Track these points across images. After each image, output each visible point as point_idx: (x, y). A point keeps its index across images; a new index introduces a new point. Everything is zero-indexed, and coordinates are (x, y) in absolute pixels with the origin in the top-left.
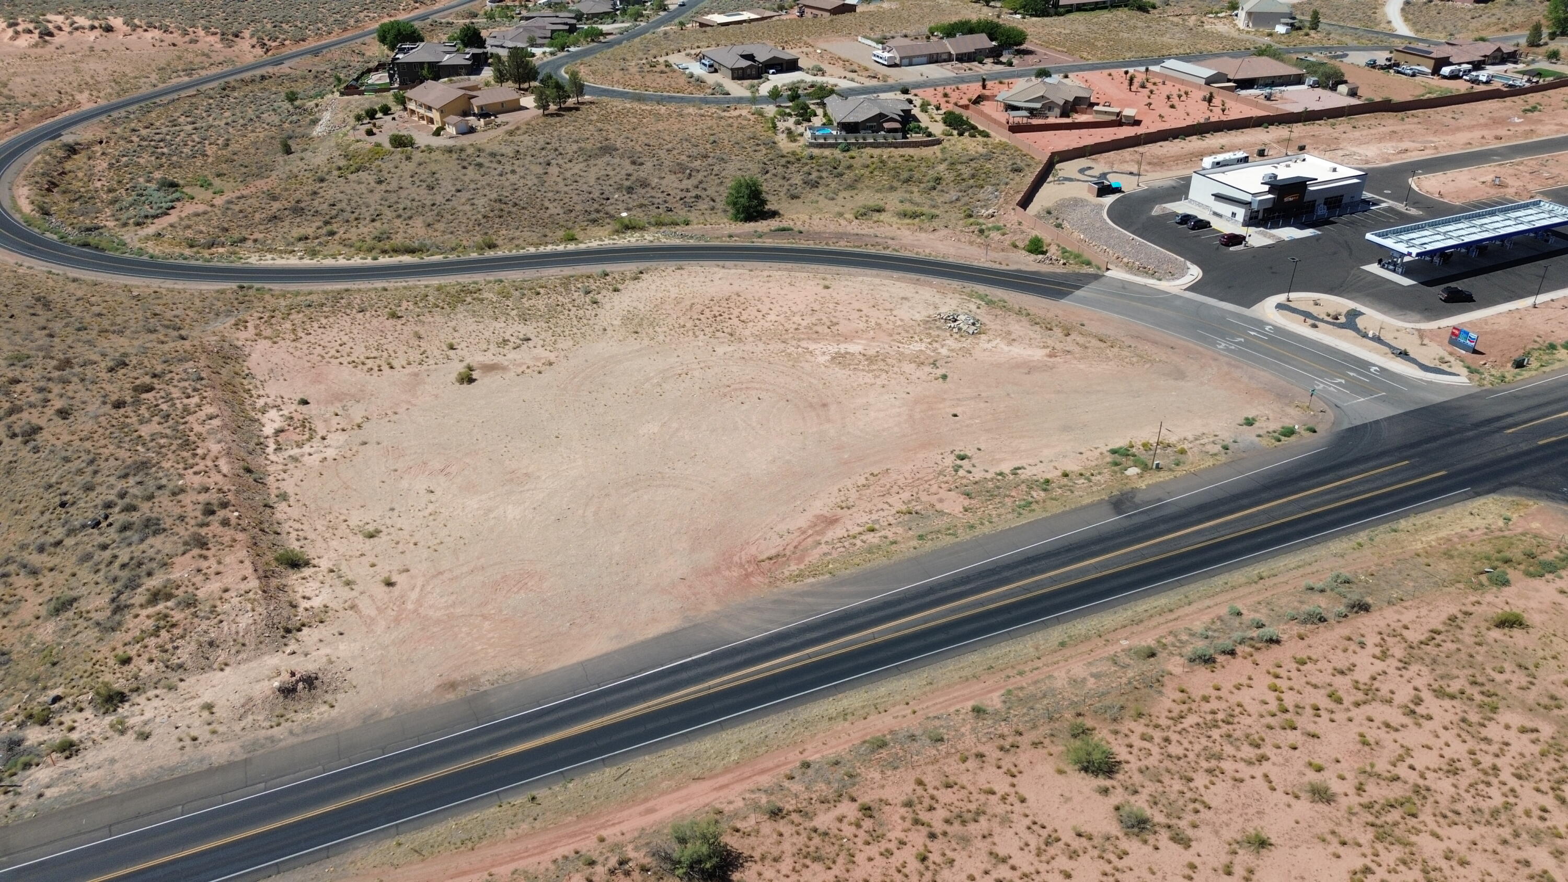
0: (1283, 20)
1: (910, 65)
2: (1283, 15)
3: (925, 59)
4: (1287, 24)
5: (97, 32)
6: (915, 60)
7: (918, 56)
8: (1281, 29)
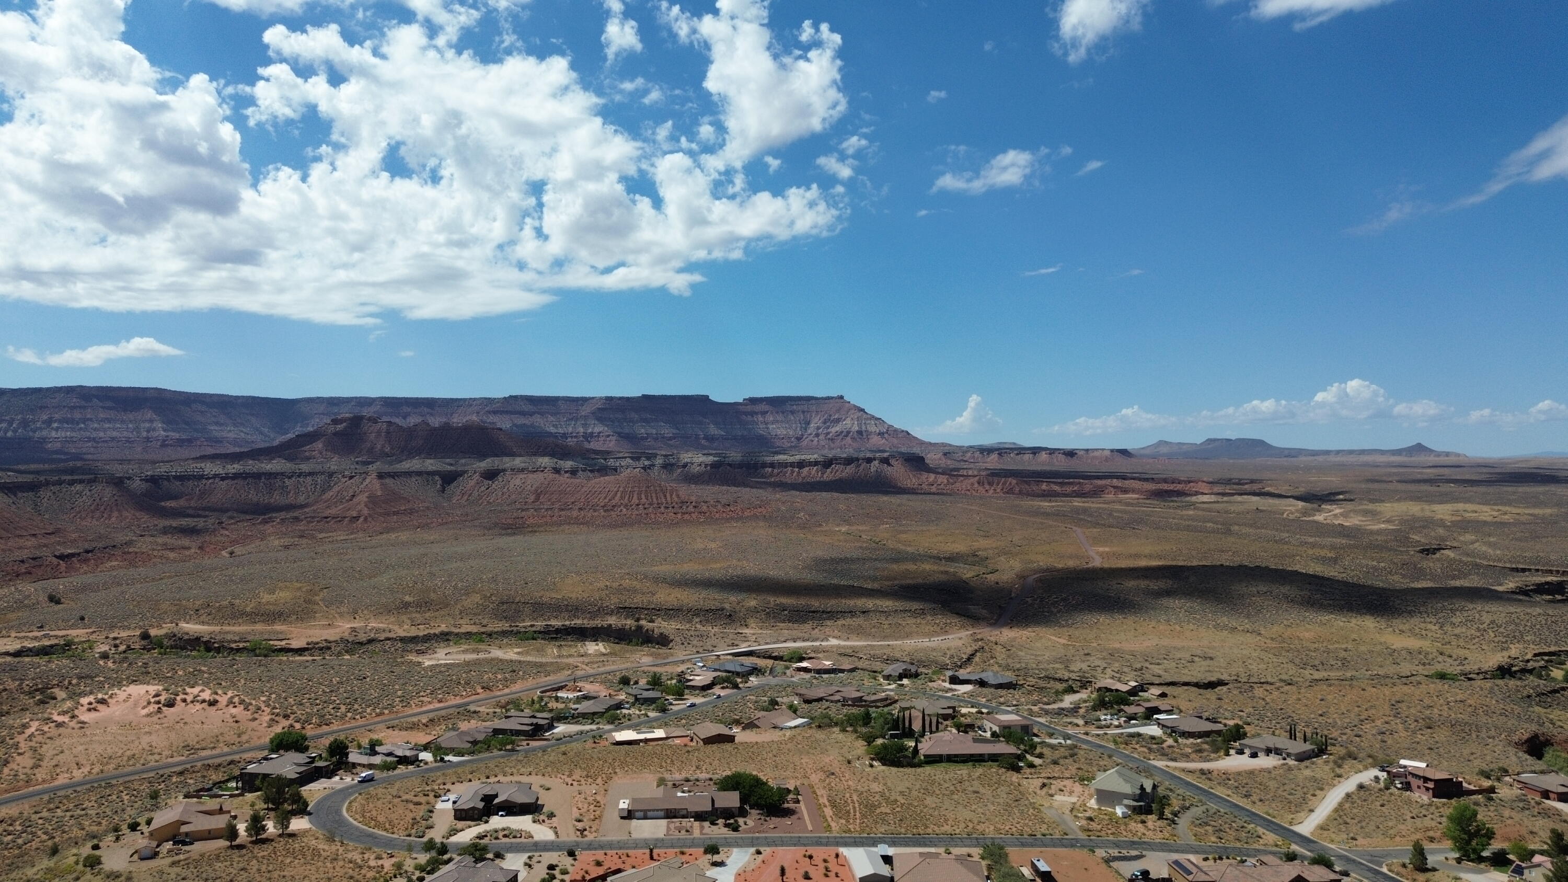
0: (1126, 802)
1: (645, 818)
2: (1126, 796)
3: (662, 814)
4: (1127, 806)
5: (205, 705)
6: (650, 814)
7: (654, 810)
8: (1119, 811)
